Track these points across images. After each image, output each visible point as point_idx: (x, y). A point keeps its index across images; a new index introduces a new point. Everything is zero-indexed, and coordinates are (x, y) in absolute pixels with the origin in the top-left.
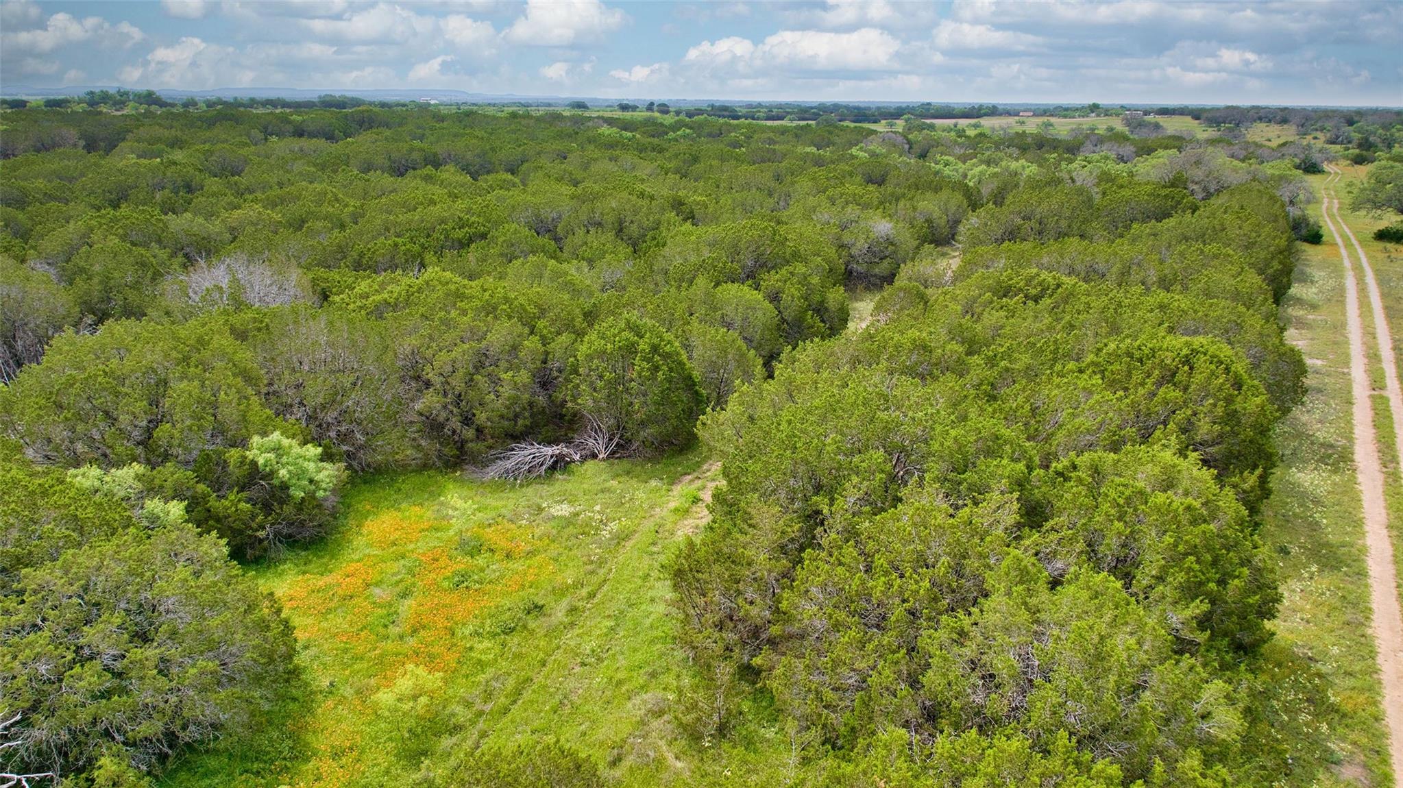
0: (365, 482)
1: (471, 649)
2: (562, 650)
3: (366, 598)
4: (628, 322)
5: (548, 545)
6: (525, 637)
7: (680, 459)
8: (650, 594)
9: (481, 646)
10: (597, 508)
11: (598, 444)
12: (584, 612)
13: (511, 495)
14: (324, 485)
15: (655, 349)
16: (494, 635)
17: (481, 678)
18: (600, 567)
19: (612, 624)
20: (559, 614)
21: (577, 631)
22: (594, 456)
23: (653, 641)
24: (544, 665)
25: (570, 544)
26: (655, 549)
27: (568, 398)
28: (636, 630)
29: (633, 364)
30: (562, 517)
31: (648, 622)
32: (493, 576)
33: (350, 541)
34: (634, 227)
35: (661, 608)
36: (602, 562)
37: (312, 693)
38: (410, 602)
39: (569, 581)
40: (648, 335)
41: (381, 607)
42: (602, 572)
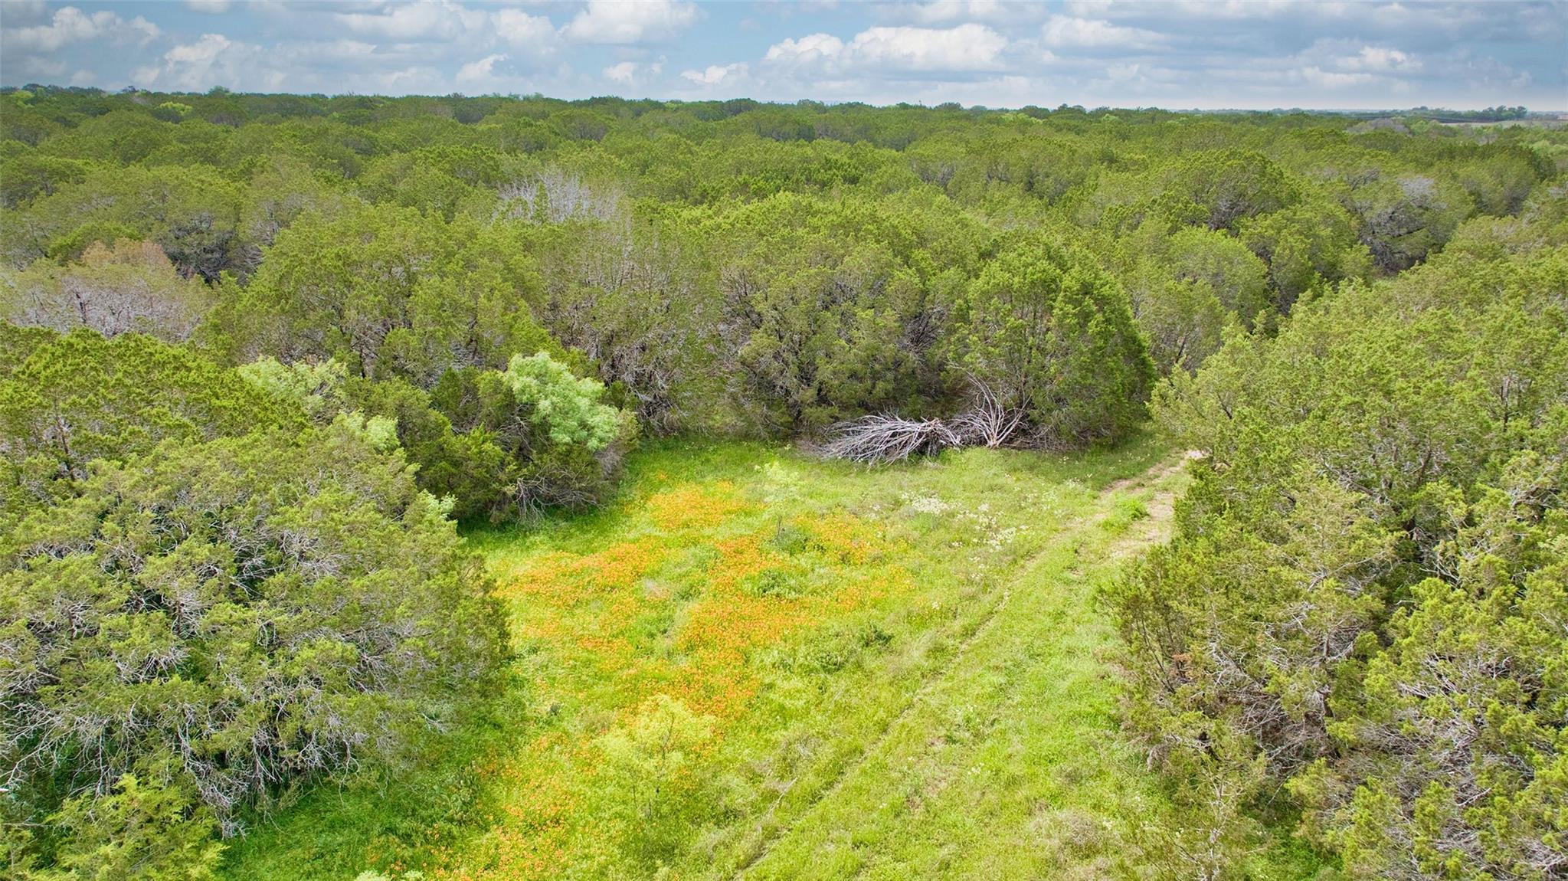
0: (666, 448)
1: (770, 686)
2: (916, 711)
3: (633, 592)
4: (1048, 249)
5: (905, 551)
6: (858, 682)
7: (1112, 456)
8: (1067, 641)
9: (786, 685)
10: (984, 507)
11: (990, 426)
12: (955, 655)
13: (858, 481)
14: (599, 433)
15: (1086, 289)
16: (810, 671)
17: (780, 735)
18: (985, 592)
19: (1002, 680)
20: (916, 652)
21: (942, 684)
22: (982, 442)
23: (1073, 719)
24: (885, 731)
25: (939, 554)
26: (1072, 576)
27: (950, 355)
28: (1043, 695)
29: (1052, 307)
30: (928, 515)
31: (1063, 686)
32: (818, 584)
33: (629, 516)
34: (1049, 182)
35: (1087, 667)
36: (987, 586)
37: (524, 719)
38: (693, 606)
39: (935, 605)
40: (1077, 268)
41: (654, 607)
42: (987, 600)
